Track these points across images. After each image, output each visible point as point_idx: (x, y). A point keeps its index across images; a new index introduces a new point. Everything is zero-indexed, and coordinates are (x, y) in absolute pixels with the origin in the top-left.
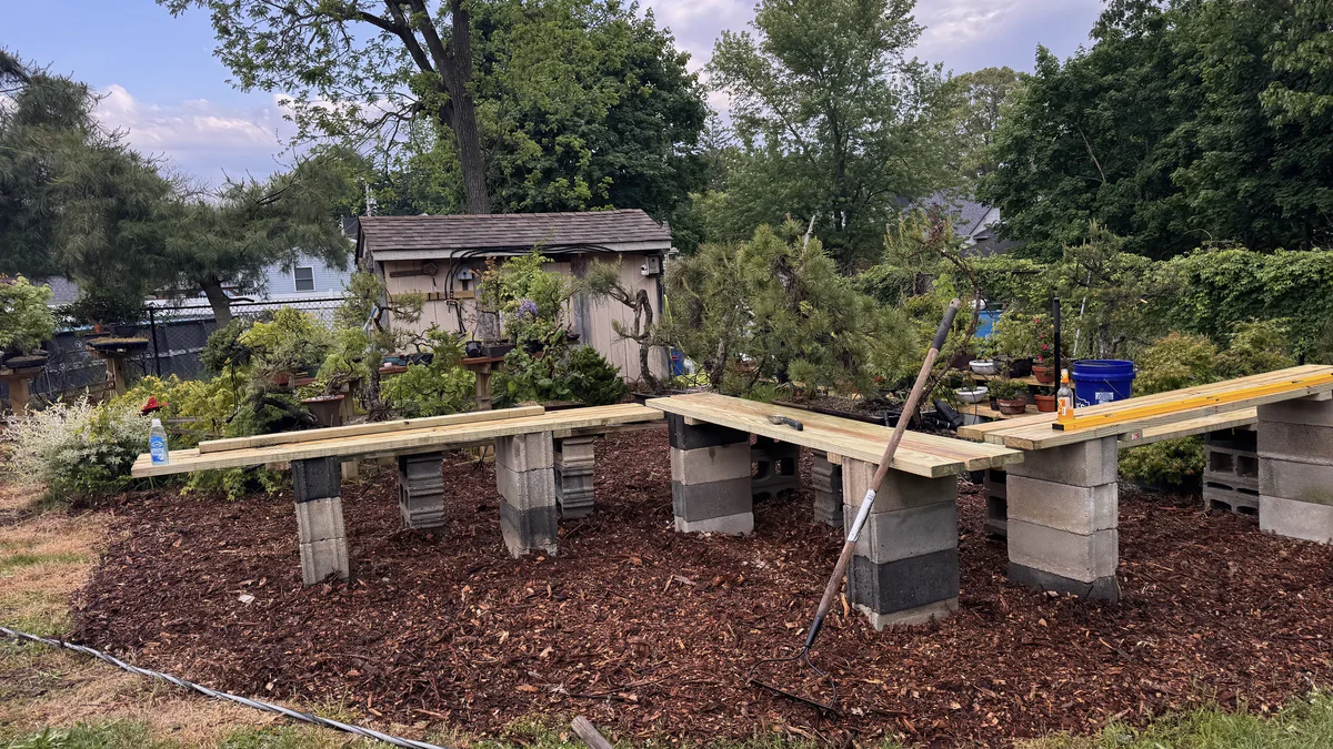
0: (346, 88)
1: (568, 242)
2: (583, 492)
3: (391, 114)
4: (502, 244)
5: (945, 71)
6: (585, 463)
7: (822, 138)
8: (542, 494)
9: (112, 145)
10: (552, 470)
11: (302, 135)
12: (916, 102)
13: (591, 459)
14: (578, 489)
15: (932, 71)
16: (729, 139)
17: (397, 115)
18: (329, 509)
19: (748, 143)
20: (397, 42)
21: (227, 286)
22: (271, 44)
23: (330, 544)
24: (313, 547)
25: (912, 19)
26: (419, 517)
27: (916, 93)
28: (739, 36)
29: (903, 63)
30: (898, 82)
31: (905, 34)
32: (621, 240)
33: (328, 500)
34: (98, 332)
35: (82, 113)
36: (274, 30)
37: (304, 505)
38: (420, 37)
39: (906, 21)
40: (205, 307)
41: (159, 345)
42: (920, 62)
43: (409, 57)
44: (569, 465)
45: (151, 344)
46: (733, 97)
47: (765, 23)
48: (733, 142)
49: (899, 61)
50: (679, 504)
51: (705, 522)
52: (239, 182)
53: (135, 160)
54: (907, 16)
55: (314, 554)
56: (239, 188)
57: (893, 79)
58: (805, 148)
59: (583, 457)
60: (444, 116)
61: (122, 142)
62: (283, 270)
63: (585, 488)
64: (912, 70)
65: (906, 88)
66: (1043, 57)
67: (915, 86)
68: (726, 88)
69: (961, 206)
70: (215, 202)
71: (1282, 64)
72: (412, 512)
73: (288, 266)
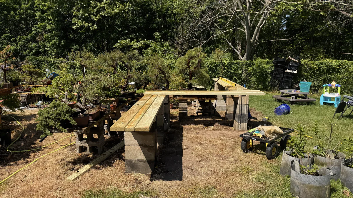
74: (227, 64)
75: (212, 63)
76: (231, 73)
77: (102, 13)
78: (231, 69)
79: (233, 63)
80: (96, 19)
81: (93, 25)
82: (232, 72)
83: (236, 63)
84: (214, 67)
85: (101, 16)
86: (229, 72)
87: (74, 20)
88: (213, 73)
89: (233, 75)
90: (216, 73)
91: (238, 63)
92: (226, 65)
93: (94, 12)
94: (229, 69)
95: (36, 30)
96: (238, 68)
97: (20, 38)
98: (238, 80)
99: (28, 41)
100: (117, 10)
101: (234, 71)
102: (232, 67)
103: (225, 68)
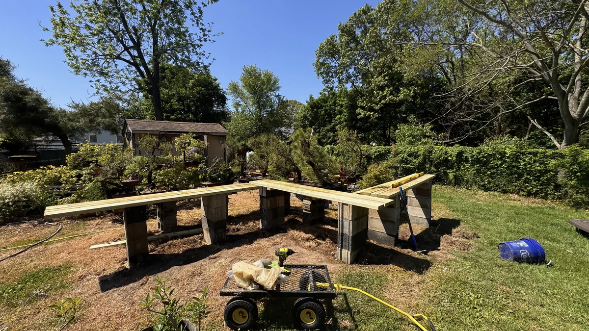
0: (115, 80)
3: (131, 90)
5: (285, 98)
7: (256, 111)
11: (98, 93)
12: (279, 105)
15: (283, 97)
17: (133, 90)
19: (237, 110)
20: (133, 68)
22: (87, 62)
25: (278, 84)
28: (236, 82)
29: (276, 94)
31: (277, 88)
36: (88, 59)
38: (142, 68)
42: (280, 95)
43: (138, 73)
46: (233, 98)
47: (243, 80)
52: (78, 103)
56: (77, 105)
57: (274, 99)
58: (252, 113)
60: (150, 91)
64: (278, 96)
65: (276, 101)
66: (311, 98)
67: (278, 101)
68: (232, 95)
70: (68, 110)
71: (361, 104)
74: (510, 155)
75: (481, 152)
76: (518, 168)
77: (383, 101)
78: (519, 162)
79: (523, 154)
80: (377, 107)
81: (374, 113)
82: (521, 167)
83: (530, 153)
84: (483, 157)
85: (382, 104)
86: (514, 167)
87: (358, 111)
88: (483, 166)
89: (523, 172)
90: (489, 167)
91: (534, 153)
92: (508, 155)
93: (376, 102)
94: (513, 161)
95: (334, 122)
96: (535, 161)
97: (323, 129)
98: (535, 181)
99: (328, 131)
100: (401, 96)
101: (525, 165)
102: (521, 159)
103: (506, 159)
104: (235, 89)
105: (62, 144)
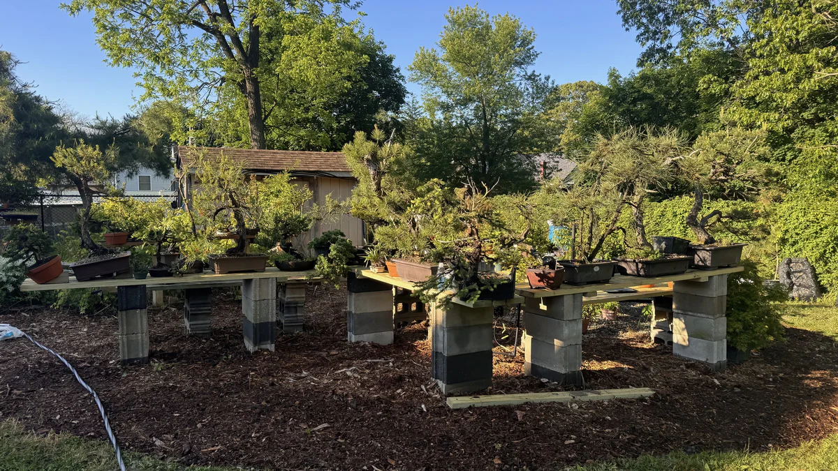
0: (179, 66)
1: (307, 169)
2: (297, 316)
3: (207, 84)
4: (266, 168)
5: (550, 81)
6: (299, 299)
7: (476, 116)
8: (268, 314)
9: (23, 92)
10: (275, 301)
12: (533, 98)
13: (303, 297)
14: (294, 315)
15: (543, 80)
16: (422, 113)
17: (210, 84)
18: (139, 315)
19: (432, 115)
20: (213, 41)
21: (92, 184)
23: (137, 337)
24: (127, 338)
25: (532, 48)
26: (195, 327)
27: (533, 92)
28: (430, 51)
29: (526, 73)
30: (523, 86)
31: (528, 57)
32: (341, 170)
33: (138, 311)
34: (5, 208)
35: (7, 70)
37: (124, 313)
38: (228, 39)
39: (529, 49)
40: (77, 196)
41: (45, 218)
42: (536, 73)
43: (221, 50)
44: (289, 300)
45: (40, 217)
46: (424, 87)
48: (424, 115)
49: (524, 73)
50: (351, 324)
51: (365, 335)
52: (104, 120)
53: (38, 101)
54: (530, 46)
55: (128, 341)
56: (104, 123)
57: (520, 84)
58: (466, 122)
59: (298, 296)
61: (31, 90)
62: (128, 176)
63: (298, 314)
64: (532, 78)
65: (527, 89)
66: (613, 74)
67: (533, 88)
68: (420, 82)
69: (558, 162)
70: (88, 131)
72: (191, 323)
73: (132, 174)
104: (427, 68)
105: (77, 192)
